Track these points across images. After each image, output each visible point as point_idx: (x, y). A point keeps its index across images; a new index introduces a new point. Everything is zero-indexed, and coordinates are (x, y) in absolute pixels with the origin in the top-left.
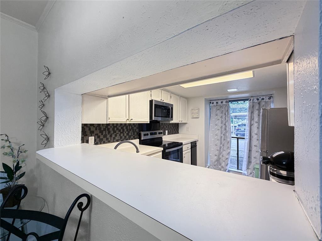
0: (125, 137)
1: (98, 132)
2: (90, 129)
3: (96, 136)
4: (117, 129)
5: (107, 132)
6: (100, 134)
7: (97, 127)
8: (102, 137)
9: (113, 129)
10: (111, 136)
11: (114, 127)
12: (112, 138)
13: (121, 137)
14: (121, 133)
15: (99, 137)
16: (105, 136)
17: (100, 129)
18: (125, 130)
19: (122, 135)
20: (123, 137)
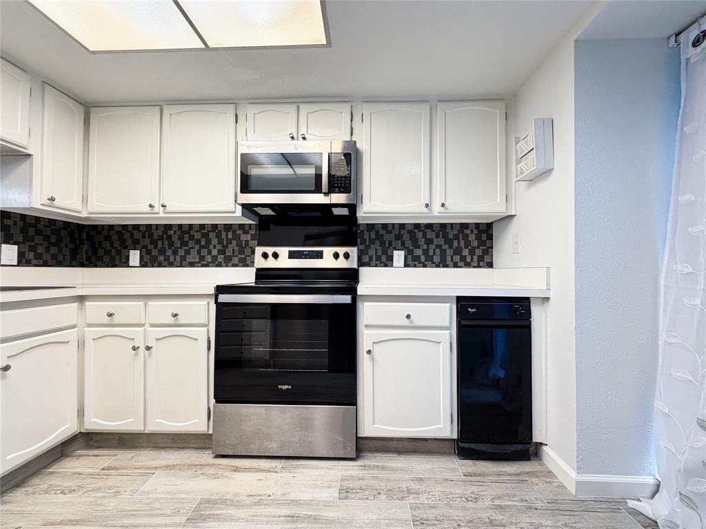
0: (214, 258)
1: (147, 241)
2: (132, 235)
3: (144, 250)
4: (192, 237)
5: (166, 243)
6: (151, 247)
7: (145, 232)
8: (155, 252)
9: (181, 238)
10: (175, 253)
11: (183, 233)
12: (178, 259)
13: (202, 258)
14: (202, 247)
15: (149, 252)
16: (162, 252)
17: (151, 236)
18: (215, 241)
19: (204, 252)
20: (209, 259)
